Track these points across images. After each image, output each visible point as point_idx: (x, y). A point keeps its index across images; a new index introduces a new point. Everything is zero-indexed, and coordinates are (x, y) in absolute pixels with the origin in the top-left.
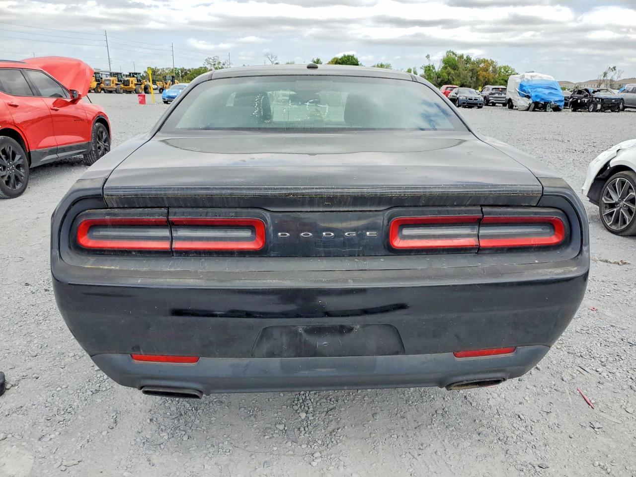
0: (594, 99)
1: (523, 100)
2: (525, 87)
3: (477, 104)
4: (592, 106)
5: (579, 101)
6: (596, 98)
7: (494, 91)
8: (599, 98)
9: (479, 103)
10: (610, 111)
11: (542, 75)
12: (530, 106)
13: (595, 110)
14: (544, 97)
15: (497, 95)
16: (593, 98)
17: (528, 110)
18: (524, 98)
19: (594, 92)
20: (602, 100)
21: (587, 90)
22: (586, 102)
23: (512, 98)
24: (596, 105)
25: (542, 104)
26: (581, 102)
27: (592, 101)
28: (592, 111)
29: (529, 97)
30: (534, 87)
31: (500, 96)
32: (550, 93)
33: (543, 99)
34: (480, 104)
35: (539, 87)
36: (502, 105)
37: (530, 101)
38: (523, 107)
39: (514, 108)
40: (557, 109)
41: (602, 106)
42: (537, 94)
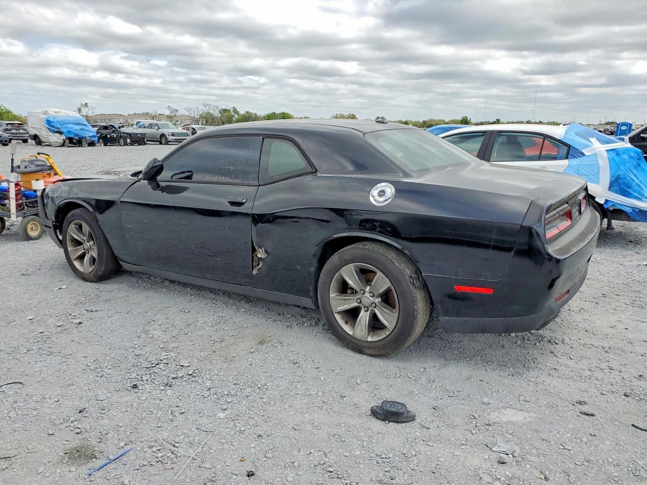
0: (122, 134)
1: (55, 136)
2: (53, 122)
3: (2, 141)
4: (122, 141)
5: (109, 136)
6: (124, 133)
7: (9, 127)
8: (127, 134)
9: (4, 140)
10: (137, 144)
11: (67, 112)
12: (64, 142)
13: (126, 144)
14: (77, 132)
15: (14, 131)
16: (120, 133)
17: (63, 145)
18: (56, 134)
19: (119, 128)
20: (130, 135)
21: (113, 126)
22: (115, 136)
23: (38, 134)
24: (125, 139)
25: (77, 140)
26: (111, 137)
27: (121, 136)
28: (123, 145)
29: (61, 133)
30: (64, 123)
31: (18, 132)
32: (81, 129)
33: (76, 135)
34: (6, 141)
35: (69, 123)
36: (21, 141)
37: (63, 137)
38: (58, 143)
39: (43, 144)
40: (92, 144)
41: (131, 140)
42: (69, 130)
